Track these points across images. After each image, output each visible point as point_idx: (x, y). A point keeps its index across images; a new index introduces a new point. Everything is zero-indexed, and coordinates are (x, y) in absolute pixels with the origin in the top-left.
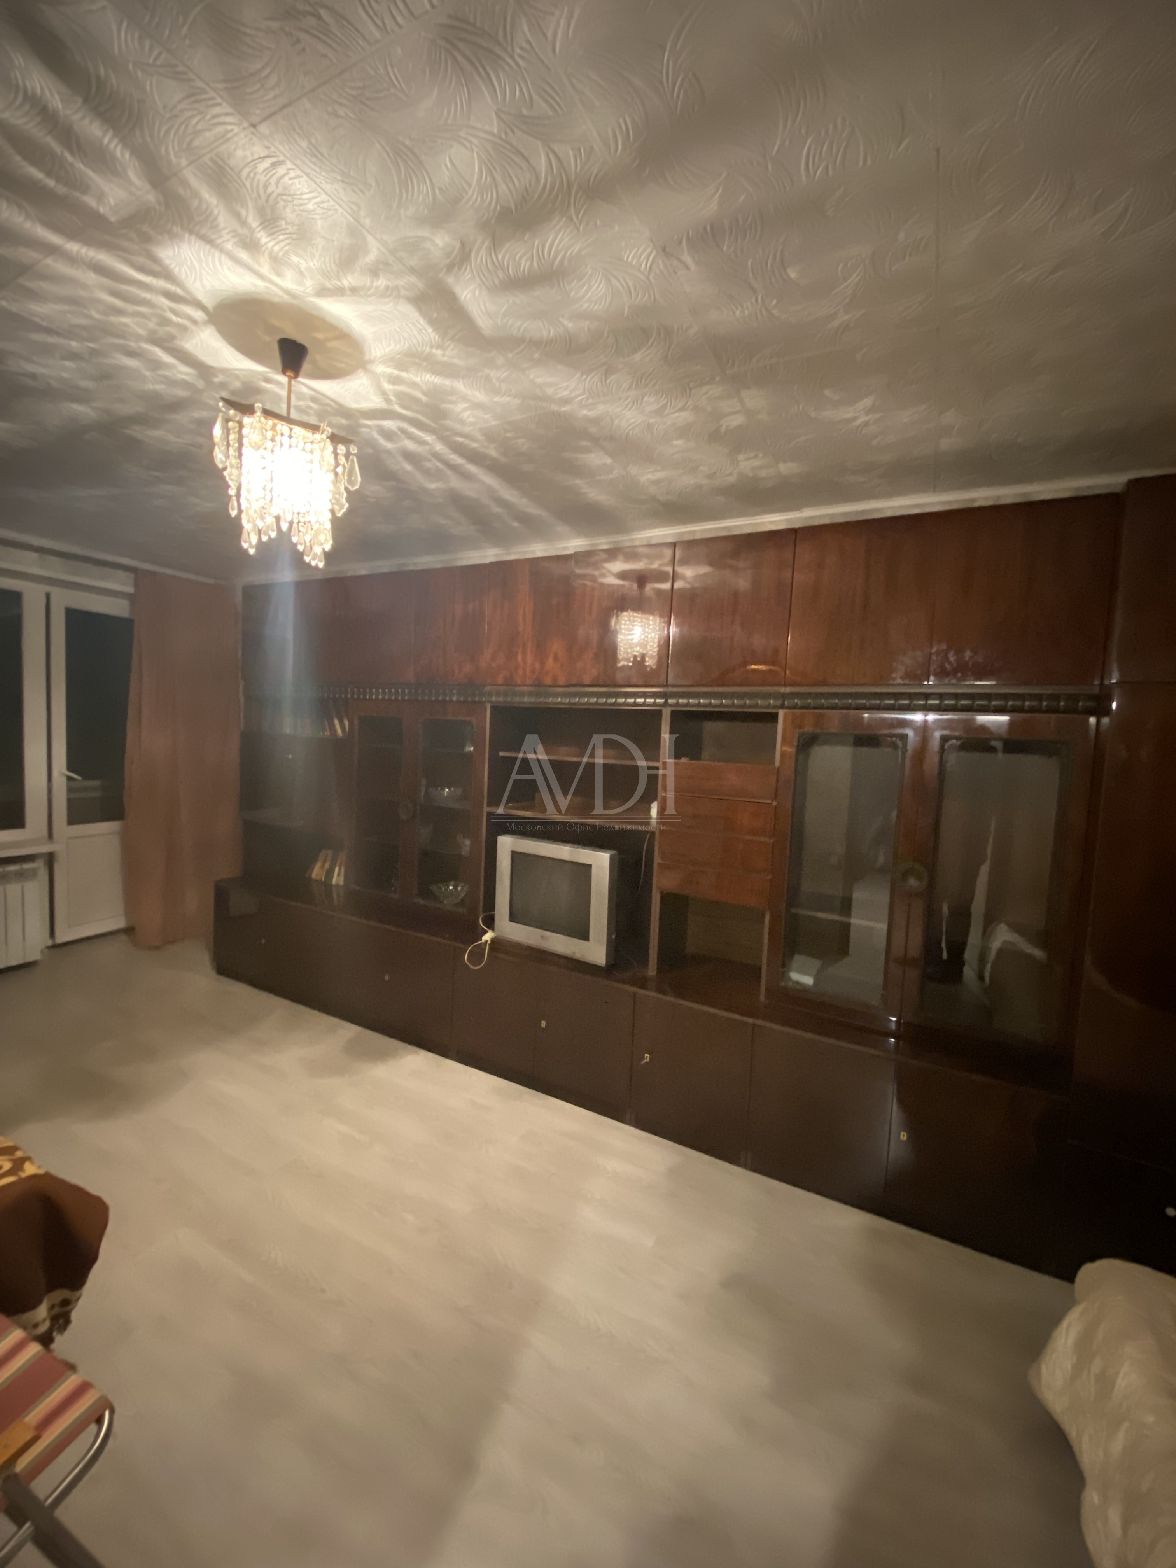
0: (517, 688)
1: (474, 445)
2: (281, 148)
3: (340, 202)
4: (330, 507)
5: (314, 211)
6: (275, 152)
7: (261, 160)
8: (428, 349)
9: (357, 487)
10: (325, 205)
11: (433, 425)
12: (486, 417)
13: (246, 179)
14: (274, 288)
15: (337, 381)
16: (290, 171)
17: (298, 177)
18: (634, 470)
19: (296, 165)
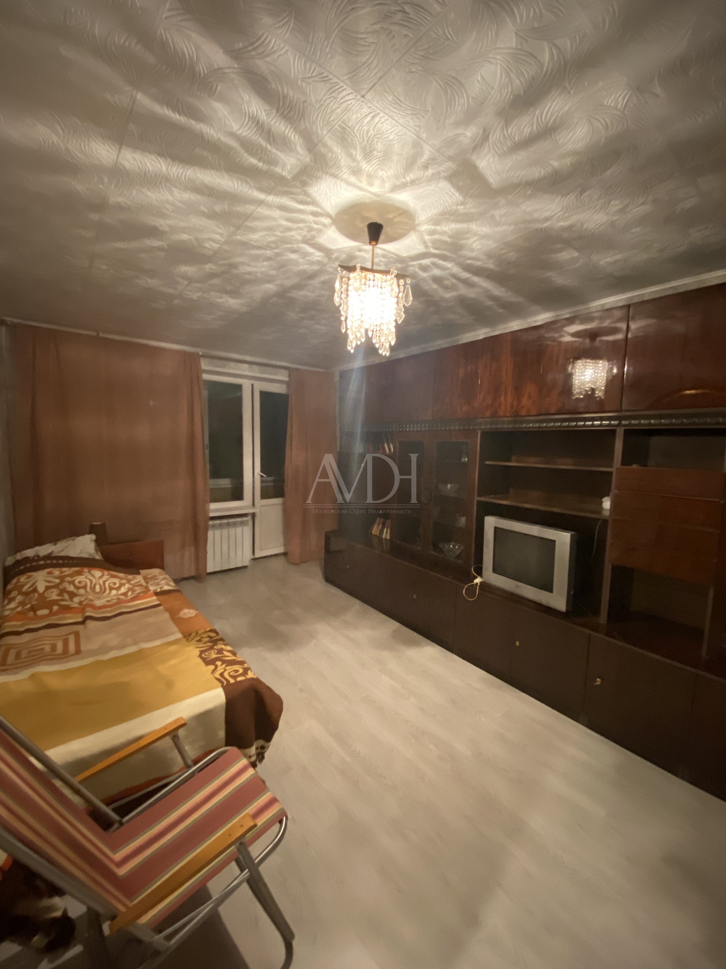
0: (501, 419)
1: (478, 263)
2: (378, 105)
3: (409, 128)
4: (395, 319)
5: (394, 139)
6: (374, 109)
7: (366, 116)
8: (455, 207)
9: (410, 304)
10: (400, 134)
11: (453, 256)
12: (489, 243)
13: (357, 132)
14: (367, 194)
15: (397, 242)
16: (382, 119)
17: (386, 120)
18: (595, 258)
19: (385, 113)
